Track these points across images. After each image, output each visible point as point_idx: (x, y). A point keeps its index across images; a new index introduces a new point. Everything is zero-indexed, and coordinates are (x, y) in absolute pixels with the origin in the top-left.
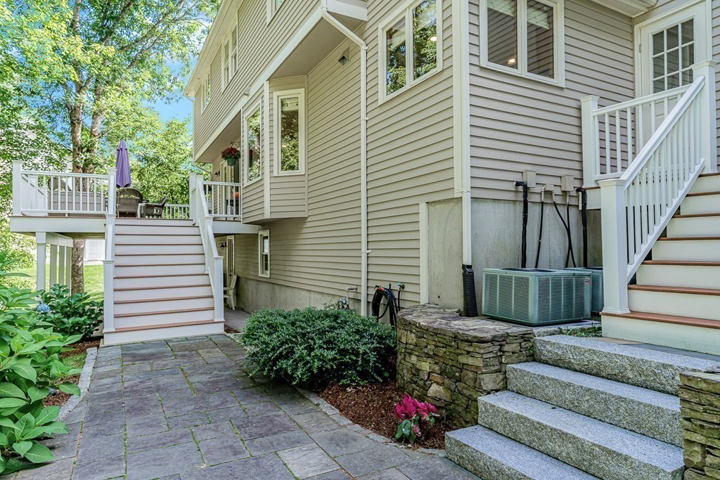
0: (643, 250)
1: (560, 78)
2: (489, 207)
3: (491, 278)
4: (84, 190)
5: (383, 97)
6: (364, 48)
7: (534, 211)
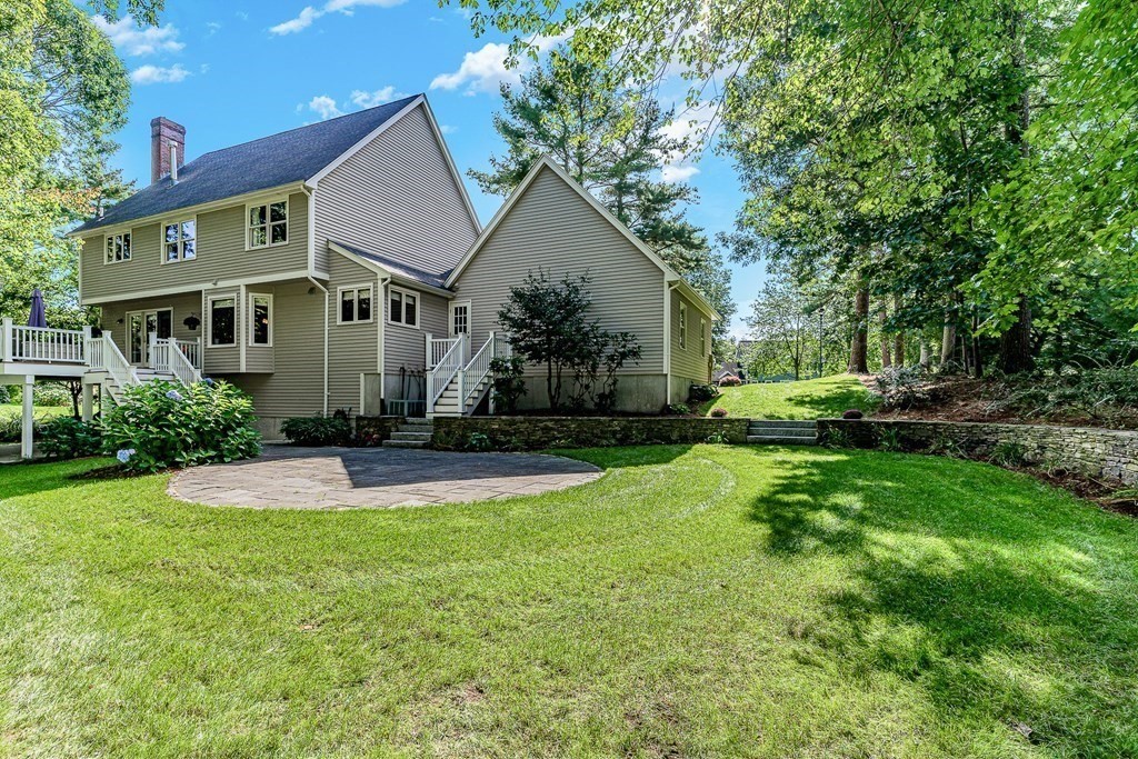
0: (439, 394)
1: (417, 326)
2: (390, 377)
3: (392, 403)
4: (70, 343)
5: (339, 321)
6: (327, 294)
7: (407, 378)
